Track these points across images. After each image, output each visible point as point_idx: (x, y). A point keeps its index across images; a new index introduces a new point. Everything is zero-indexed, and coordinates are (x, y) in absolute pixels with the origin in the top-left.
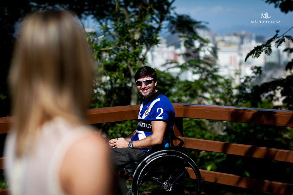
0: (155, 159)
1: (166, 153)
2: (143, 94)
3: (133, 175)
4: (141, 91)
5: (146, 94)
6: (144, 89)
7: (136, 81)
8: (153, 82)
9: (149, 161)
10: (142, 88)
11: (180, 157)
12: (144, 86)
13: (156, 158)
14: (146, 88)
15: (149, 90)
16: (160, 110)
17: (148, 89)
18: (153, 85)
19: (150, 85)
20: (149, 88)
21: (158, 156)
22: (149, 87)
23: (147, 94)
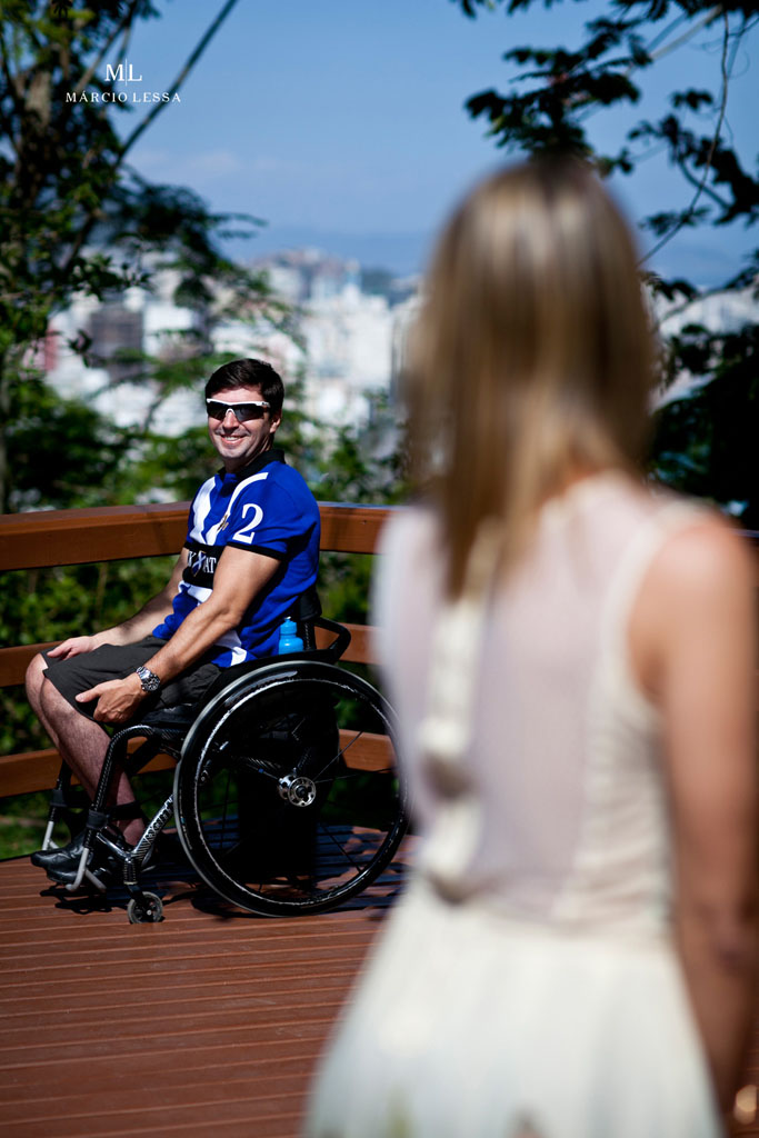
0: (258, 691)
1: (295, 673)
2: (223, 450)
3: (180, 750)
4: (217, 438)
5: (234, 451)
6: (229, 432)
7: (209, 400)
8: (266, 415)
9: (236, 701)
10: (224, 428)
11: (345, 687)
12: (232, 422)
13: (262, 689)
14: (236, 433)
15: (247, 441)
16: (252, 512)
17: (242, 437)
18: (264, 425)
19: (252, 424)
20: (249, 431)
21: (268, 684)
22: (247, 430)
23: (237, 452)
